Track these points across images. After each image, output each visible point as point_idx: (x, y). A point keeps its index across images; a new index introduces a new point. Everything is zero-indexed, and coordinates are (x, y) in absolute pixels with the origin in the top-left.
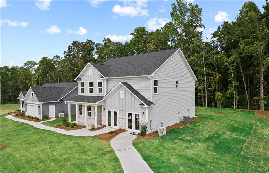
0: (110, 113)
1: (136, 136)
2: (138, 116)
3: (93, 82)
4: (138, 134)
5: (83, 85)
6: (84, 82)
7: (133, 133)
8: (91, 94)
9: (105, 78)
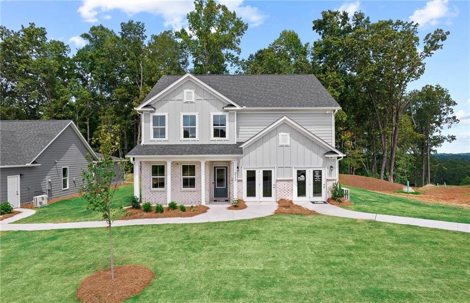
1: (328, 205)
2: (317, 174)
3: (196, 114)
4: (325, 203)
5: (159, 121)
6: (166, 114)
7: (313, 203)
8: (189, 141)
9: (238, 108)
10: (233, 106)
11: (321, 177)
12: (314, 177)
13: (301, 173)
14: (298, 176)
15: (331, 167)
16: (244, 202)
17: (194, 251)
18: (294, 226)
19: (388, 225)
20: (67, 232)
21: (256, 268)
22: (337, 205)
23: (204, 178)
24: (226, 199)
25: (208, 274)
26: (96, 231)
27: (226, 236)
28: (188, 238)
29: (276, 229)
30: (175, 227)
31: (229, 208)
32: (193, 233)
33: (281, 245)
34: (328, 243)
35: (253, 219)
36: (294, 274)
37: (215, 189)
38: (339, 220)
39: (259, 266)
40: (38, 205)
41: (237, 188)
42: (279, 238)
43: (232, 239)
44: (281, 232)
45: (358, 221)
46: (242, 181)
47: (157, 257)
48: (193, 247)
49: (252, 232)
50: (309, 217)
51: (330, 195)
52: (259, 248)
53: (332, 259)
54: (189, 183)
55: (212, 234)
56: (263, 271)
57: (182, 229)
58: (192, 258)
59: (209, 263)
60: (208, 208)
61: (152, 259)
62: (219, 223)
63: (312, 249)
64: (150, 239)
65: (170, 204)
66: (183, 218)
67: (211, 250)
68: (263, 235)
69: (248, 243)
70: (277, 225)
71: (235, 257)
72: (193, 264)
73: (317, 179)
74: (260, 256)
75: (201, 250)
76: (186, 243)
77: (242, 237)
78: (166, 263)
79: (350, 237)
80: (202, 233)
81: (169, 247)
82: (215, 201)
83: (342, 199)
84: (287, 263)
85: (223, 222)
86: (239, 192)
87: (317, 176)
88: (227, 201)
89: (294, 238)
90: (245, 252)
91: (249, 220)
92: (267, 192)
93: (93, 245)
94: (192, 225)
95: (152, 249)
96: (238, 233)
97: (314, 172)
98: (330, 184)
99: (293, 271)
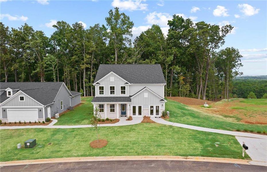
0: (134, 108)
1: (161, 118)
2: (157, 107)
3: (115, 86)
4: (160, 117)
5: (102, 88)
6: (104, 86)
7: (156, 117)
8: (112, 95)
9: (130, 84)
10: (128, 83)
11: (159, 109)
12: (156, 109)
13: (152, 107)
14: (151, 108)
15: (162, 105)
16: (132, 117)
17: (117, 135)
18: (146, 127)
19: (175, 127)
20: (76, 129)
21: (133, 140)
22: (163, 118)
23: (118, 109)
24: (125, 115)
25: (121, 142)
26: (85, 129)
27: (125, 131)
28: (114, 131)
29: (141, 128)
30: (110, 127)
31: (127, 120)
32: (115, 130)
33: (141, 133)
34: (154, 133)
35: (134, 125)
36: (142, 141)
37: (122, 112)
38: (161, 125)
39: (134, 139)
40: (57, 118)
41: (129, 112)
42: (140, 131)
43: (127, 132)
44: (142, 129)
45: (166, 126)
46: (131, 110)
47: (107, 137)
48: (116, 134)
49: (133, 129)
50: (152, 124)
51: (162, 115)
52: (135, 135)
53: (153, 138)
54: (112, 110)
55: (121, 130)
56: (135, 141)
57: (112, 128)
58: (116, 137)
59: (121, 139)
60: (119, 120)
61: (106, 138)
62: (123, 126)
63: (149, 135)
64: (103, 132)
65: (106, 119)
66: (112, 124)
67: (121, 135)
68: (136, 130)
69: (132, 133)
70: (141, 127)
71: (128, 137)
72: (117, 139)
73: (157, 109)
74: (134, 137)
75: (119, 135)
76: (114, 133)
77: (130, 131)
78: (110, 139)
79: (161, 131)
80: (119, 130)
81: (110, 134)
82: (122, 116)
83: (165, 116)
84: (141, 139)
85: (124, 126)
86: (130, 113)
87: (157, 108)
88: (126, 116)
89: (145, 131)
90: (131, 136)
91: (133, 125)
92: (140, 113)
93: (87, 134)
94: (115, 127)
95: (105, 135)
96: (129, 130)
97: (156, 106)
98: (162, 111)
99: (143, 141)
